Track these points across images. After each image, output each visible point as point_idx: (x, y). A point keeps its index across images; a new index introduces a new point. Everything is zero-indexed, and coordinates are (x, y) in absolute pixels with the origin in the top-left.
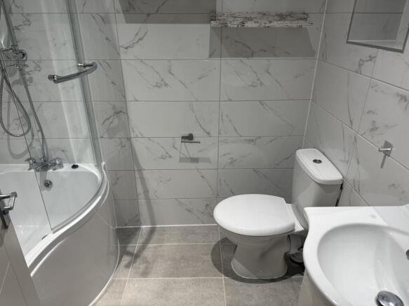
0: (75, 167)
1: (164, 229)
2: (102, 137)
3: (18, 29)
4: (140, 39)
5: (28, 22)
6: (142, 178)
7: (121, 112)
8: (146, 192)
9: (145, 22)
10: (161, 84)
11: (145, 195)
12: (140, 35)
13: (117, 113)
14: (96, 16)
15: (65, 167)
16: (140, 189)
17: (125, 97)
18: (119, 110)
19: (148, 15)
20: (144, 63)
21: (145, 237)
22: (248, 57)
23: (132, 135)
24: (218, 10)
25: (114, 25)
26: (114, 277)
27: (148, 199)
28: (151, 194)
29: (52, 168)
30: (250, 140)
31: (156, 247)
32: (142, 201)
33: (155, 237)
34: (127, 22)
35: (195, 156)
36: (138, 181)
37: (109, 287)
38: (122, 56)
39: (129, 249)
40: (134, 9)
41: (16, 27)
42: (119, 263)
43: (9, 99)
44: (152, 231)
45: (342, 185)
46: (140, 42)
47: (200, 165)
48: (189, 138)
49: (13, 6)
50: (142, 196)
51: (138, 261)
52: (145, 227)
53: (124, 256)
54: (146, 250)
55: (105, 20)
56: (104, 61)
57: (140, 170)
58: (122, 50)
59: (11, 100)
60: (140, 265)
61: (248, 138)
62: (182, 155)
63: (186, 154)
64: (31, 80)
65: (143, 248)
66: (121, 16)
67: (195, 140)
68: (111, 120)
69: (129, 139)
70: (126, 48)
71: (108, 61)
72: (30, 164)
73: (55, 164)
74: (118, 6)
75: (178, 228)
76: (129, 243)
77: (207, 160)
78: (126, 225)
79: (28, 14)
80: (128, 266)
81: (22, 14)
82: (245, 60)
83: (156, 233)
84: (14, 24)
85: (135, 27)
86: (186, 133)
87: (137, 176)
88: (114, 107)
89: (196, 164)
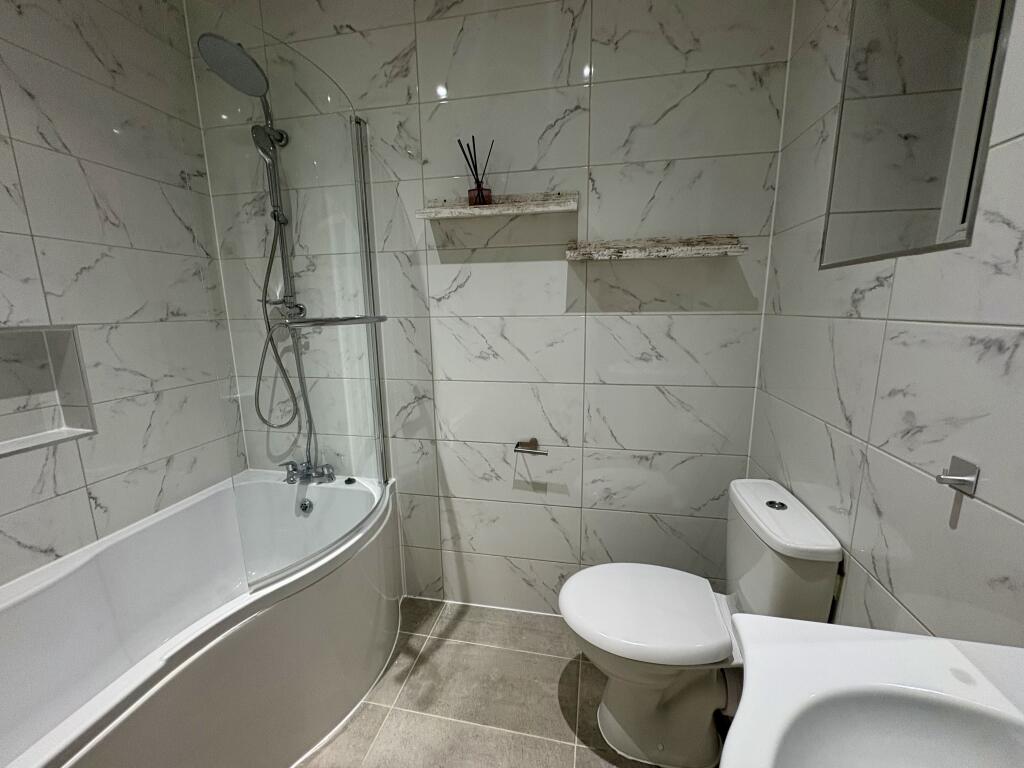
0: (350, 481)
1: (481, 612)
2: (394, 437)
3: (299, 276)
4: (460, 286)
5: (312, 266)
6: (450, 511)
7: (424, 397)
8: (456, 537)
9: (467, 261)
10: (489, 354)
11: (455, 544)
12: (460, 281)
13: (419, 398)
14: (400, 256)
15: (337, 481)
16: (447, 532)
17: (432, 373)
18: (422, 393)
19: (474, 250)
20: (464, 322)
21: (446, 622)
22: (632, 311)
23: (439, 437)
24: (581, 237)
25: (423, 268)
26: (370, 699)
27: (458, 551)
28: (464, 543)
29: (317, 480)
30: (641, 458)
31: (459, 647)
32: (449, 555)
33: (465, 625)
34: (442, 263)
35: (543, 480)
36: (445, 516)
37: (352, 719)
38: (434, 312)
39: (414, 642)
40: (453, 243)
41: (297, 274)
42: (387, 669)
43: (276, 373)
44: (462, 612)
45: (841, 565)
46: (459, 290)
47: (549, 497)
48: (530, 446)
49: (297, 247)
50: (449, 544)
51: (422, 671)
52: (452, 603)
53: (401, 656)
54: (441, 650)
55: (412, 260)
56: (406, 318)
57: (448, 497)
58: (433, 303)
59: (279, 375)
60: (422, 681)
61: (637, 453)
62: (518, 478)
63: (526, 475)
64: (307, 346)
65: (437, 645)
66: (434, 254)
67: (542, 449)
68: (409, 410)
69: (434, 442)
70: (439, 300)
71: (411, 319)
72: (289, 472)
73: (323, 474)
74: (431, 240)
75: (508, 615)
76: (415, 630)
77: (563, 489)
78: (420, 595)
79: (314, 256)
80: (400, 679)
81: (307, 257)
82: (628, 317)
83: (467, 618)
84: (296, 269)
85: (454, 269)
86: (526, 437)
87: (443, 507)
88: (415, 389)
89: (542, 495)
